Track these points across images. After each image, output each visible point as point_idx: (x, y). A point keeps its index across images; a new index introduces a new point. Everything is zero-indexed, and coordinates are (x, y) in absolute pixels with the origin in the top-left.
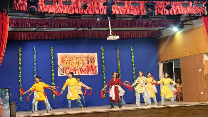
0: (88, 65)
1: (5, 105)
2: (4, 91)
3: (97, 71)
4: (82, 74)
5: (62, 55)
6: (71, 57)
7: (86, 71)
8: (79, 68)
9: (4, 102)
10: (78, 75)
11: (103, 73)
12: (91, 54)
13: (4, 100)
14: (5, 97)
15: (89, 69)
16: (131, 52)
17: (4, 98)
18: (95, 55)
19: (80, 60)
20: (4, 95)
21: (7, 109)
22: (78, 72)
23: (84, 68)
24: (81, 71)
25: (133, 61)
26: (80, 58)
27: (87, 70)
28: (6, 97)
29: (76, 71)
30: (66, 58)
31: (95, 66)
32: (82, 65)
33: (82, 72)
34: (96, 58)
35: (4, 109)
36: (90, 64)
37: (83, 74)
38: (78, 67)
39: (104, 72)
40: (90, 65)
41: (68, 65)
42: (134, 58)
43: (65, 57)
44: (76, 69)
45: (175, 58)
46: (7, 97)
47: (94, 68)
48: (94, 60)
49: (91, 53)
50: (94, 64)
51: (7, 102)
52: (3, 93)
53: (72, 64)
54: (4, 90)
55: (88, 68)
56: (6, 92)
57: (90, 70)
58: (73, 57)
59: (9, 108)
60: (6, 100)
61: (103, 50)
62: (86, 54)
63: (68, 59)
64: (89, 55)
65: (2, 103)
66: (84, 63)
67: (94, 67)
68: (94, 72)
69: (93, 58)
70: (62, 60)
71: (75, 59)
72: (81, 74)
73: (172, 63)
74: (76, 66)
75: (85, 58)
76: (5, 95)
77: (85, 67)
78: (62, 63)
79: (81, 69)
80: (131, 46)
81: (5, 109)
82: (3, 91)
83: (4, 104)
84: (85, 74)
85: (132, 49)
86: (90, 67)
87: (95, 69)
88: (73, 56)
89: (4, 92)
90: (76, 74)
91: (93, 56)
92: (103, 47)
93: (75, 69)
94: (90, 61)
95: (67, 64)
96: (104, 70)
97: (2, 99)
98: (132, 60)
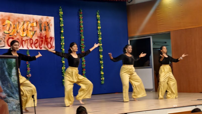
0: (41, 34)
1: (11, 99)
2: (7, 62)
3: (54, 45)
4: (32, 48)
5: (2, 15)
6: (17, 20)
7: (38, 44)
8: (28, 38)
9: (8, 91)
10: (26, 48)
11: (62, 48)
12: (45, 19)
13: (7, 87)
14: (9, 79)
15: (42, 41)
16: (97, 20)
17: (8, 81)
18: (50, 20)
19: (30, 25)
20: (6, 73)
21: (15, 111)
22: (26, 44)
23: (35, 38)
24: (31, 43)
25: (100, 33)
26: (30, 22)
27: (40, 42)
28: (12, 78)
29: (24, 42)
30: (9, 20)
31: (50, 36)
32: (32, 33)
33: (33, 45)
34: (51, 25)
35: (10, 111)
36: (43, 32)
37: (34, 48)
38: (26, 36)
39: (63, 46)
40: (43, 34)
41: (12, 33)
42: (101, 29)
43: (7, 18)
44: (24, 39)
45: (159, 32)
46: (13, 80)
47: (49, 40)
48: (49, 28)
49: (45, 17)
50: (48, 33)
51: (15, 91)
52: (4, 68)
53: (18, 31)
54: (6, 59)
55: (41, 39)
56: (10, 68)
57: (44, 42)
58: (20, 21)
59: (19, 106)
60: (11, 88)
61: (62, 13)
62: (38, 17)
63: (11, 23)
64: (42, 18)
65: (4, 95)
66: (35, 32)
67: (49, 38)
68: (49, 46)
69: (48, 24)
70: (3, 23)
71: (22, 23)
72: (30, 48)
73: (149, 39)
74: (23, 34)
75: (37, 23)
76: (10, 75)
77: (37, 38)
78: (3, 28)
79: (30, 40)
80: (97, 11)
81: (11, 109)
82: (4, 62)
83: (9, 96)
84: (36, 48)
85: (98, 16)
86: (44, 38)
87: (51, 41)
88: (19, 18)
89: (7, 66)
90: (23, 47)
91: (48, 20)
92: (61, 9)
93: (22, 39)
94: (43, 28)
95: (10, 31)
96: (64, 44)
97: (2, 84)
98: (98, 31)
